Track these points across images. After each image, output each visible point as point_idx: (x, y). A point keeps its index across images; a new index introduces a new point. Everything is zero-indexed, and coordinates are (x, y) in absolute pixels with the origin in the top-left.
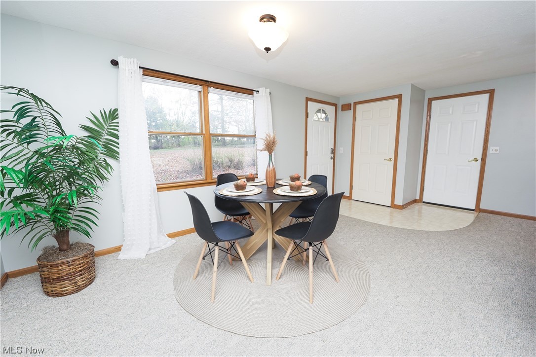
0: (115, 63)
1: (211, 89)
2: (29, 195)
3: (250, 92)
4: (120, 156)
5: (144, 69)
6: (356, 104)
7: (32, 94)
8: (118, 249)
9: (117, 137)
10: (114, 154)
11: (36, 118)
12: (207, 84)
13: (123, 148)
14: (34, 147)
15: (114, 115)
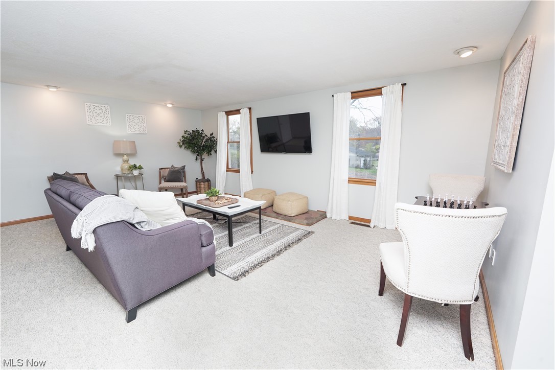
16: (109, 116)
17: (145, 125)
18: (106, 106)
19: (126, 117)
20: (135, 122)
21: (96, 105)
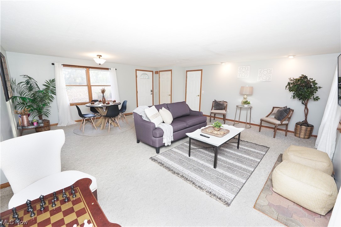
0: (53, 64)
1: (90, 69)
2: (31, 105)
3: (108, 69)
4: (57, 94)
5: (63, 65)
6: (160, 71)
7: (29, 77)
8: (57, 124)
9: (55, 88)
10: (55, 94)
11: (31, 84)
12: (88, 68)
13: (57, 91)
14: (32, 92)
15: (53, 81)
16: (249, 72)
17: (271, 75)
18: (248, 67)
19: (259, 71)
20: (264, 74)
21: (243, 67)
